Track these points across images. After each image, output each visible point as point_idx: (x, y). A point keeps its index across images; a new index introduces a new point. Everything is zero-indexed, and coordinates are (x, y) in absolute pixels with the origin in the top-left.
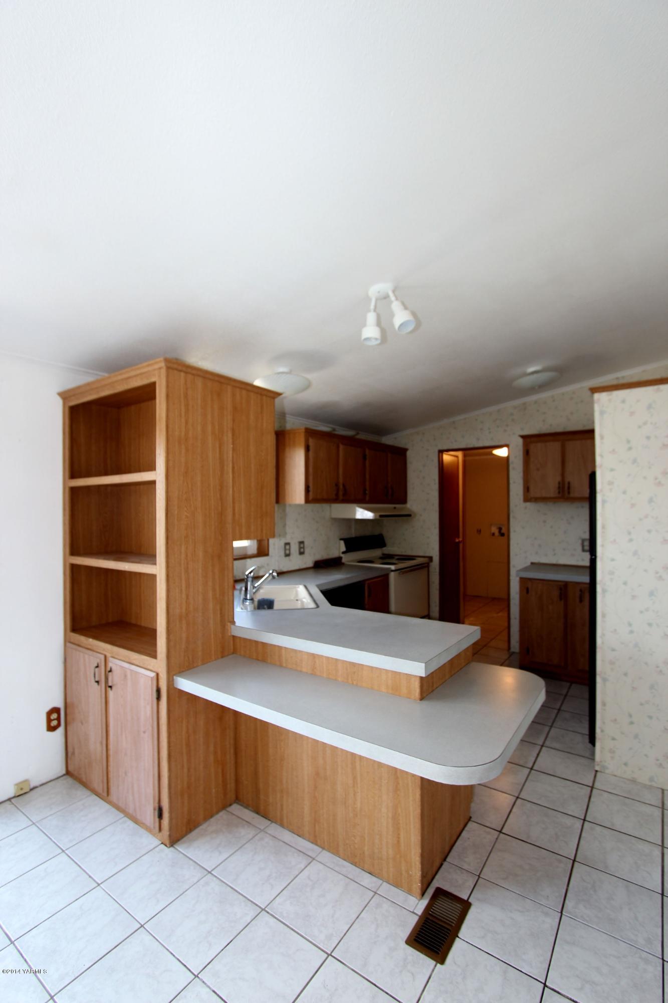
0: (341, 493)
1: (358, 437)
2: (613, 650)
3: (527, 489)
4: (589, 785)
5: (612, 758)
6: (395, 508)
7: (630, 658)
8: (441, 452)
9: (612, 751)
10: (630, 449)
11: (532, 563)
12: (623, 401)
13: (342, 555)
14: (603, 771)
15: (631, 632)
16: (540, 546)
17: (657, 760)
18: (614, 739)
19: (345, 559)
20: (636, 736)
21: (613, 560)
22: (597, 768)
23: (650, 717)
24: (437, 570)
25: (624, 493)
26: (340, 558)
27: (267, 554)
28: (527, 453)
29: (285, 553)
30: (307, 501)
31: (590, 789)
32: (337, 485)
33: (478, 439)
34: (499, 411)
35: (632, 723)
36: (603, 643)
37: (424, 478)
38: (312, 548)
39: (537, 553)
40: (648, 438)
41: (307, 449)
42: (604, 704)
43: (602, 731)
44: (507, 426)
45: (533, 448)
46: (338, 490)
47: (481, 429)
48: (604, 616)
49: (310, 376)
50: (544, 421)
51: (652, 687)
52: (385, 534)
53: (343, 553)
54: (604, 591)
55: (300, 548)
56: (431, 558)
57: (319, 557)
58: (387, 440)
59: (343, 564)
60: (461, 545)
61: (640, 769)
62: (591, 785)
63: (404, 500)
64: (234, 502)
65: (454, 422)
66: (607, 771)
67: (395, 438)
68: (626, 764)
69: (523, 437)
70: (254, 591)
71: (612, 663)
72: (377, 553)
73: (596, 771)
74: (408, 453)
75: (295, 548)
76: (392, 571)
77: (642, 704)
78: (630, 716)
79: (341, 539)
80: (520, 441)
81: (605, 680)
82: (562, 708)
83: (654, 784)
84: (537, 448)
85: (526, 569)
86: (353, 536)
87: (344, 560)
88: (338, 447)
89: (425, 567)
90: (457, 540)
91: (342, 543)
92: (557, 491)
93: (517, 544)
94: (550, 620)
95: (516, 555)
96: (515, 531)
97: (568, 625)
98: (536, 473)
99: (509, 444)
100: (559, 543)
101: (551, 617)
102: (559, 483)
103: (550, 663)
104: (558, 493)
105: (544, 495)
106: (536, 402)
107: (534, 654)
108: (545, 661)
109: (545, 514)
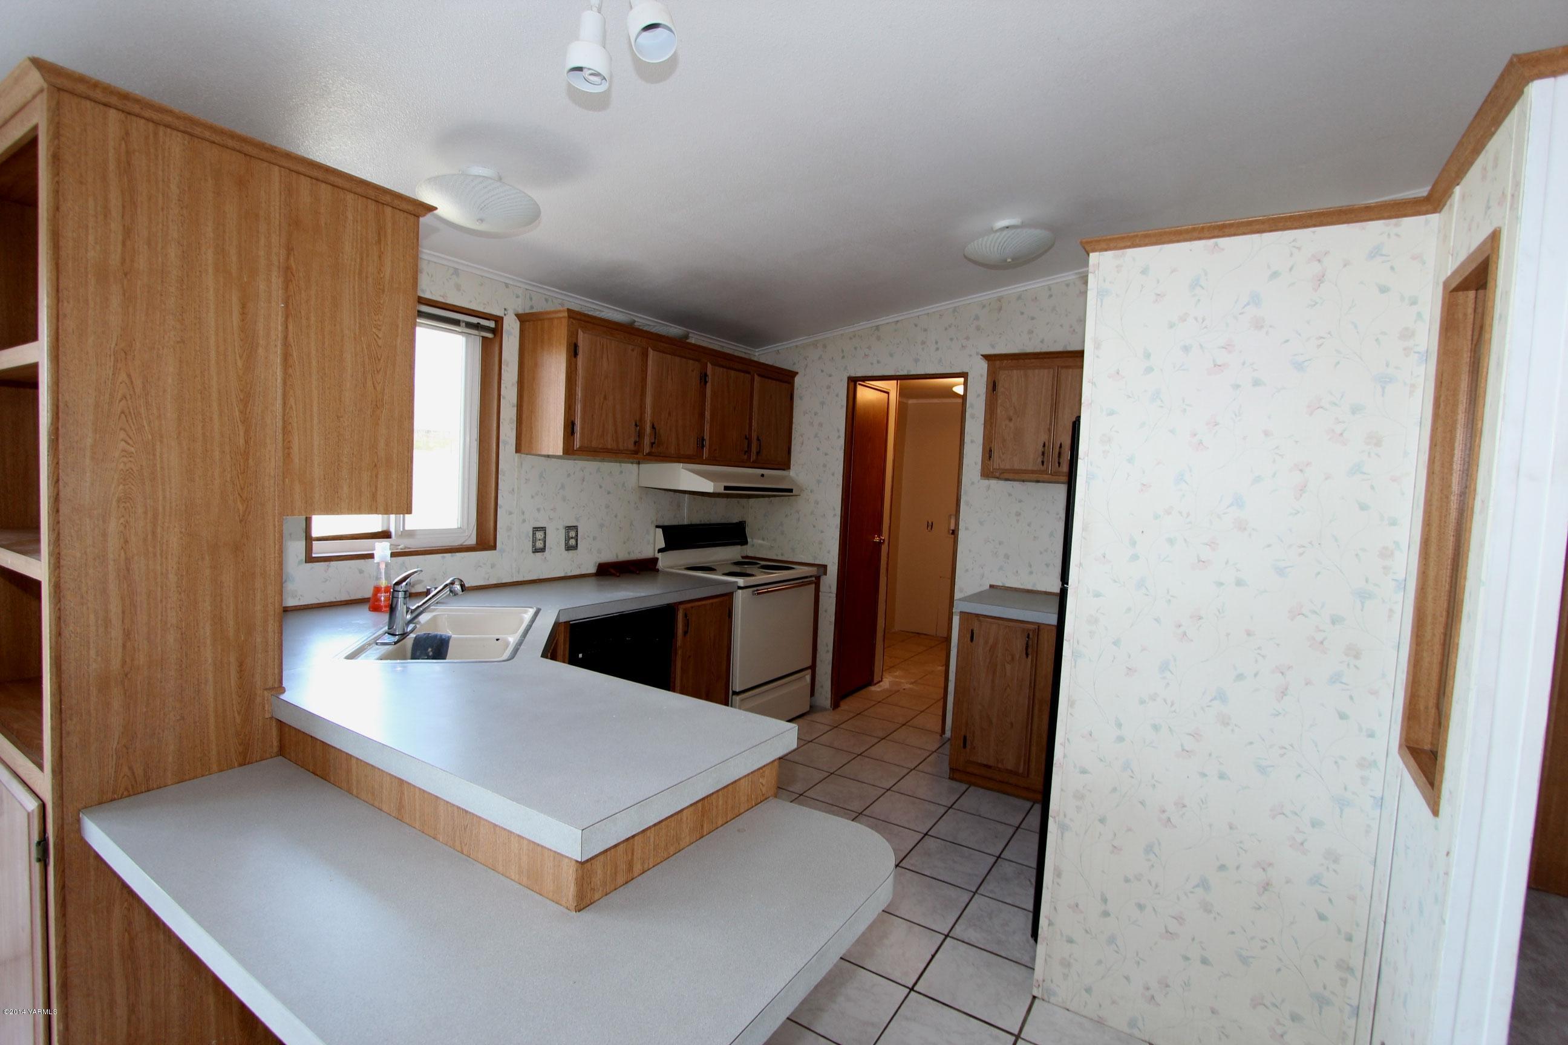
0: (647, 441)
1: (693, 340)
2: (1084, 772)
3: (988, 453)
4: (1012, 1031)
5: (1066, 976)
6: (763, 475)
7: (1114, 790)
8: (854, 382)
9: (1066, 964)
10: (1149, 370)
11: (991, 586)
12: (1144, 271)
13: (659, 556)
14: (1046, 998)
15: (1120, 739)
16: (1007, 557)
17: (1148, 989)
18: (1070, 941)
19: (665, 561)
20: (1112, 940)
21: (1097, 595)
22: (1035, 993)
23: (1141, 907)
24: (834, 589)
25: (1130, 460)
26: (655, 561)
27: (494, 547)
28: (993, 387)
29: (534, 546)
30: (569, 450)
31: (1013, 1038)
32: (639, 424)
33: (916, 361)
34: (955, 310)
35: (1106, 914)
36: (1065, 756)
37: (821, 425)
38: (594, 539)
39: (1001, 568)
40: (1186, 349)
41: (573, 351)
42: (1058, 874)
43: (1050, 924)
44: (967, 338)
45: (1003, 377)
46: (640, 435)
47: (923, 343)
48: (1071, 704)
49: (539, 195)
50: (1031, 332)
51: (1149, 849)
52: (750, 521)
53: (660, 551)
54: (1076, 655)
55: (568, 539)
56: (824, 568)
57: (608, 557)
58: (764, 355)
59: (658, 570)
60: (884, 548)
61: (1114, 1002)
62: (1016, 1032)
63: (785, 464)
64: (286, 430)
65: (877, 328)
66: (1053, 999)
67: (778, 352)
68: (1088, 990)
69: (987, 357)
70: (409, 617)
71: (1079, 796)
72: (732, 553)
73: (1034, 997)
74: (797, 380)
75: (556, 539)
76: (740, 588)
77: (1127, 880)
78: (1105, 900)
79: (657, 527)
80: (984, 365)
81: (1063, 828)
82: (1004, 855)
83: (1136, 1032)
84: (1011, 379)
85: (978, 597)
86: (686, 522)
87: (660, 565)
88: (645, 355)
89: (810, 583)
90: (877, 539)
91: (660, 531)
92: (1040, 460)
93: (970, 551)
94: (1006, 689)
95: (967, 570)
96: (967, 529)
97: (1036, 701)
98: (1006, 426)
99: (968, 371)
100: (1041, 553)
101: (1009, 686)
102: (1044, 446)
103: (1000, 765)
104: (1041, 463)
105: (1016, 467)
106: (1019, 298)
107: (974, 748)
108: (991, 763)
109: (1020, 501)
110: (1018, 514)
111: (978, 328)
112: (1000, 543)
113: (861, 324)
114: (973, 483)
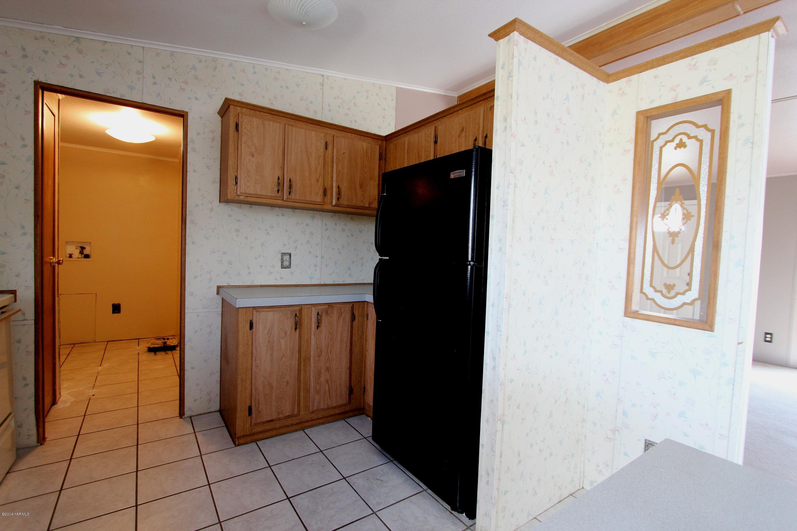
8: (42, 89)
11: (219, 287)
16: (230, 263)
56: (13, 294)
92: (276, 189)
93: (198, 261)
94: (282, 358)
95: (196, 277)
96: (193, 243)
97: (302, 360)
98: (249, 160)
99: (188, 111)
100: (256, 258)
101: (284, 355)
102: (279, 179)
103: (280, 416)
104: (277, 191)
105: (259, 192)
106: (231, 65)
107: (260, 412)
108: (274, 416)
109: (239, 221)
110: (237, 231)
111: (196, 77)
112: (224, 253)
113: (54, 27)
114: (197, 206)
